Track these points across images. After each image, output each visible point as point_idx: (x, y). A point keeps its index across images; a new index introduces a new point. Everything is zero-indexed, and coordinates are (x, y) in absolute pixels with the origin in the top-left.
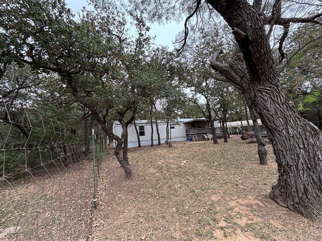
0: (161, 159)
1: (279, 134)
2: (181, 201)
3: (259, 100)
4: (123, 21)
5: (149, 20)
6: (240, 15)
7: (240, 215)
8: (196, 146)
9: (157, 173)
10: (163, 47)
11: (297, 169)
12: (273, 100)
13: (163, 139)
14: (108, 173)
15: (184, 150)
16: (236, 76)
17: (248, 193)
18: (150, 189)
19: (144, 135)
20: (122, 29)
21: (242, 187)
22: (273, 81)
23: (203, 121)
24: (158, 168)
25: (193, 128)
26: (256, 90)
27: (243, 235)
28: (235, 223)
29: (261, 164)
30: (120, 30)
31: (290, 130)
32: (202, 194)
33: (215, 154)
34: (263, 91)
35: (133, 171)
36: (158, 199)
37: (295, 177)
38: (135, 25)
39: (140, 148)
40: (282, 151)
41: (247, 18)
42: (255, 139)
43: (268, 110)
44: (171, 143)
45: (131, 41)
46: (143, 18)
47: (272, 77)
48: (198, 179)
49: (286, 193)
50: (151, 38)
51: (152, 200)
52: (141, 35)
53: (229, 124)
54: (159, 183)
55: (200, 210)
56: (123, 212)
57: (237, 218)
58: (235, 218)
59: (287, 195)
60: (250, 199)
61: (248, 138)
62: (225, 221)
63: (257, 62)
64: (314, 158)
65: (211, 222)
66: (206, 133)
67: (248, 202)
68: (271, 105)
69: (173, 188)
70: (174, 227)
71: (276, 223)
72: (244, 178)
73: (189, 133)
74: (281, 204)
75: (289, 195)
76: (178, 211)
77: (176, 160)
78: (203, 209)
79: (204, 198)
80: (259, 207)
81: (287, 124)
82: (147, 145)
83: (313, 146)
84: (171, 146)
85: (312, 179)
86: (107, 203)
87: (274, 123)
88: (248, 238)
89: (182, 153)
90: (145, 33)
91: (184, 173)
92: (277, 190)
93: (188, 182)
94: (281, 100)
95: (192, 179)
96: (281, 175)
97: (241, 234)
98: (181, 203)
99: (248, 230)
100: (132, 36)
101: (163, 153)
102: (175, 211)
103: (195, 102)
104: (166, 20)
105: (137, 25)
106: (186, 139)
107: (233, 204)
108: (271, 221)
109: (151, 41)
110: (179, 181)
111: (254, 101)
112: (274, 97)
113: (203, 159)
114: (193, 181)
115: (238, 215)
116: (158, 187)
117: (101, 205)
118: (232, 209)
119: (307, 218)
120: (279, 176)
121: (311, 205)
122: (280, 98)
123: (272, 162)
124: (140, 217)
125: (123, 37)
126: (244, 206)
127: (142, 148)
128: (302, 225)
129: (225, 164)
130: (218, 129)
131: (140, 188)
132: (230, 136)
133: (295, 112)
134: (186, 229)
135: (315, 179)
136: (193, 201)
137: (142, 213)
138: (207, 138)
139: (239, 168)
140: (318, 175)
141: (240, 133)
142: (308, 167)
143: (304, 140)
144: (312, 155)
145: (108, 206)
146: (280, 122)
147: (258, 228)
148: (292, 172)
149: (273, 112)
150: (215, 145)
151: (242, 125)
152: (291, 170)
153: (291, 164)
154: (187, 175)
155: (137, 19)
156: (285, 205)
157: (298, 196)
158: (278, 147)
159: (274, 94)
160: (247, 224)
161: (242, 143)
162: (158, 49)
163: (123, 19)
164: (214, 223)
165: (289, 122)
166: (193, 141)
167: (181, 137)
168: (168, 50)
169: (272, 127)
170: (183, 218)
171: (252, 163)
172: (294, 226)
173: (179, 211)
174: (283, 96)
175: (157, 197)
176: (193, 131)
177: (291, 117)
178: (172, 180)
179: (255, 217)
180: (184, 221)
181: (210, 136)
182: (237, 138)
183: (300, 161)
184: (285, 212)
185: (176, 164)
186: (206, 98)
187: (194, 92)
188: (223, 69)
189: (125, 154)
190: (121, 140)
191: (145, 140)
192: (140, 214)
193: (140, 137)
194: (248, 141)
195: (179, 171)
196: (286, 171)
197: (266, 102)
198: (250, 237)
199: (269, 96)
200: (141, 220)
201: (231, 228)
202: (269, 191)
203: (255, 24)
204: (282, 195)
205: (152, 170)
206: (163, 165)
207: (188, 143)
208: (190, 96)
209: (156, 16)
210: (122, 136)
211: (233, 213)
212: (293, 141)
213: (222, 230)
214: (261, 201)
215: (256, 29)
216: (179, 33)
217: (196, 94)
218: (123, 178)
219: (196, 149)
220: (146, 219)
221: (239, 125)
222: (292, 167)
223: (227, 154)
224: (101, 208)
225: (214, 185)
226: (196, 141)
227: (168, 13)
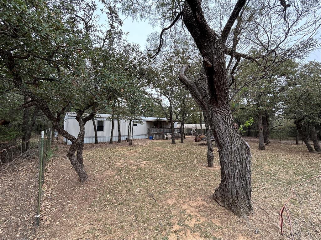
0: (120, 159)
1: (225, 149)
2: (140, 207)
3: (215, 119)
4: (92, 5)
5: (123, 12)
6: (209, 47)
7: (190, 217)
8: (157, 145)
9: (116, 176)
10: (135, 44)
11: (234, 177)
12: (225, 122)
13: (124, 136)
14: (56, 177)
15: (144, 149)
16: (199, 94)
17: (197, 195)
18: (107, 194)
19: (103, 130)
20: (90, 13)
21: (193, 189)
22: (226, 106)
23: (164, 121)
24: (117, 169)
25: (155, 127)
26: (214, 110)
27: (192, 237)
28: (186, 225)
29: (209, 166)
30: (87, 14)
31: (233, 146)
32: (160, 198)
33: (172, 154)
34: (218, 112)
35: (88, 174)
36: (116, 206)
37: (232, 183)
38: (107, 13)
39: (96, 145)
40: (226, 163)
41: (215, 51)
42: (205, 142)
43: (220, 129)
44: (132, 141)
45: (100, 31)
46: (116, 9)
47: (226, 102)
48: (156, 181)
49: (225, 195)
50: (123, 33)
51: (110, 207)
52: (112, 27)
53: (186, 126)
54: (118, 188)
55: (157, 215)
56: (75, 226)
57: (188, 220)
58: (187, 221)
59: (225, 197)
60: (198, 201)
61: (200, 141)
62: (178, 224)
63: (217, 89)
64: (245, 169)
65: (167, 227)
66: (166, 133)
67: (197, 204)
68: (223, 125)
69: (133, 192)
70: (132, 237)
71: (216, 222)
72: (195, 181)
73: (150, 131)
74: (220, 204)
75: (226, 196)
76: (136, 219)
77: (136, 161)
78: (160, 215)
79: (161, 202)
80: (205, 207)
81: (231, 142)
82: (104, 141)
83: (246, 160)
84: (132, 144)
85: (242, 185)
86: (53, 216)
87: (223, 140)
88: (195, 238)
89: (143, 152)
90: (118, 26)
91: (144, 175)
92: (219, 192)
93: (147, 185)
94: (230, 122)
95: (151, 182)
96: (223, 181)
97: (190, 236)
98: (140, 209)
99: (196, 231)
100: (102, 25)
101: (122, 152)
102: (133, 219)
103: (159, 103)
104: (140, 17)
105: (108, 14)
106: (147, 137)
107: (185, 206)
108: (213, 220)
109: (123, 36)
110: (139, 185)
111: (211, 119)
112: (226, 119)
113: (162, 160)
114: (152, 184)
115: (189, 218)
116: (116, 192)
117: (46, 220)
118: (184, 212)
119: (236, 215)
120: (221, 181)
121: (239, 205)
122: (229, 120)
123: (216, 164)
124: (96, 230)
125: (91, 23)
126: (194, 207)
127: (99, 145)
128: (232, 221)
129: (180, 165)
130: (176, 130)
131: (96, 194)
132: (186, 137)
133: (237, 133)
134: (144, 238)
135: (244, 185)
136: (151, 206)
137: (99, 224)
138: (166, 137)
139: (192, 170)
140: (246, 182)
141: (194, 134)
142: (241, 176)
143: (241, 155)
144: (244, 167)
145: (55, 221)
146: (227, 139)
147: (203, 227)
148: (230, 179)
149: (223, 131)
150: (173, 145)
151: (196, 128)
152: (230, 178)
153: (231, 173)
154: (146, 177)
155: (110, 8)
156: (223, 205)
157: (232, 197)
158: (223, 159)
159: (225, 117)
160: (195, 225)
161: (195, 145)
162: (129, 46)
163: (92, 3)
164: (169, 228)
165: (233, 141)
166: (154, 140)
167: (143, 135)
168: (139, 49)
169: (221, 143)
170: (141, 227)
171: (202, 165)
172: (227, 223)
173: (138, 219)
174: (231, 119)
175: (116, 204)
176: (154, 130)
177: (235, 136)
178: (132, 183)
179: (201, 218)
180: (142, 229)
181: (169, 136)
182: (191, 139)
183: (236, 171)
184: (222, 211)
185: (136, 166)
186: (170, 101)
187: (159, 94)
188: (189, 84)
189: (80, 153)
190: (76, 140)
191: (104, 136)
192: (95, 226)
193: (98, 132)
194: (200, 143)
195: (139, 174)
196: (227, 178)
197: (219, 122)
198: (197, 237)
199: (222, 117)
200: (97, 233)
201: (183, 230)
202: (212, 192)
203: (220, 59)
204: (221, 197)
205: (110, 172)
206: (122, 166)
207: (148, 141)
208: (156, 97)
209: (131, 9)
210: (78, 136)
211: (185, 215)
212: (234, 156)
213: (176, 234)
214: (206, 201)
215: (220, 63)
216: (152, 34)
217: (161, 95)
218: (75, 182)
219: (156, 148)
220: (102, 231)
221: (194, 128)
222: (231, 176)
223: (183, 156)
224: (45, 224)
225: (171, 188)
226: (156, 140)
227: (143, 10)
